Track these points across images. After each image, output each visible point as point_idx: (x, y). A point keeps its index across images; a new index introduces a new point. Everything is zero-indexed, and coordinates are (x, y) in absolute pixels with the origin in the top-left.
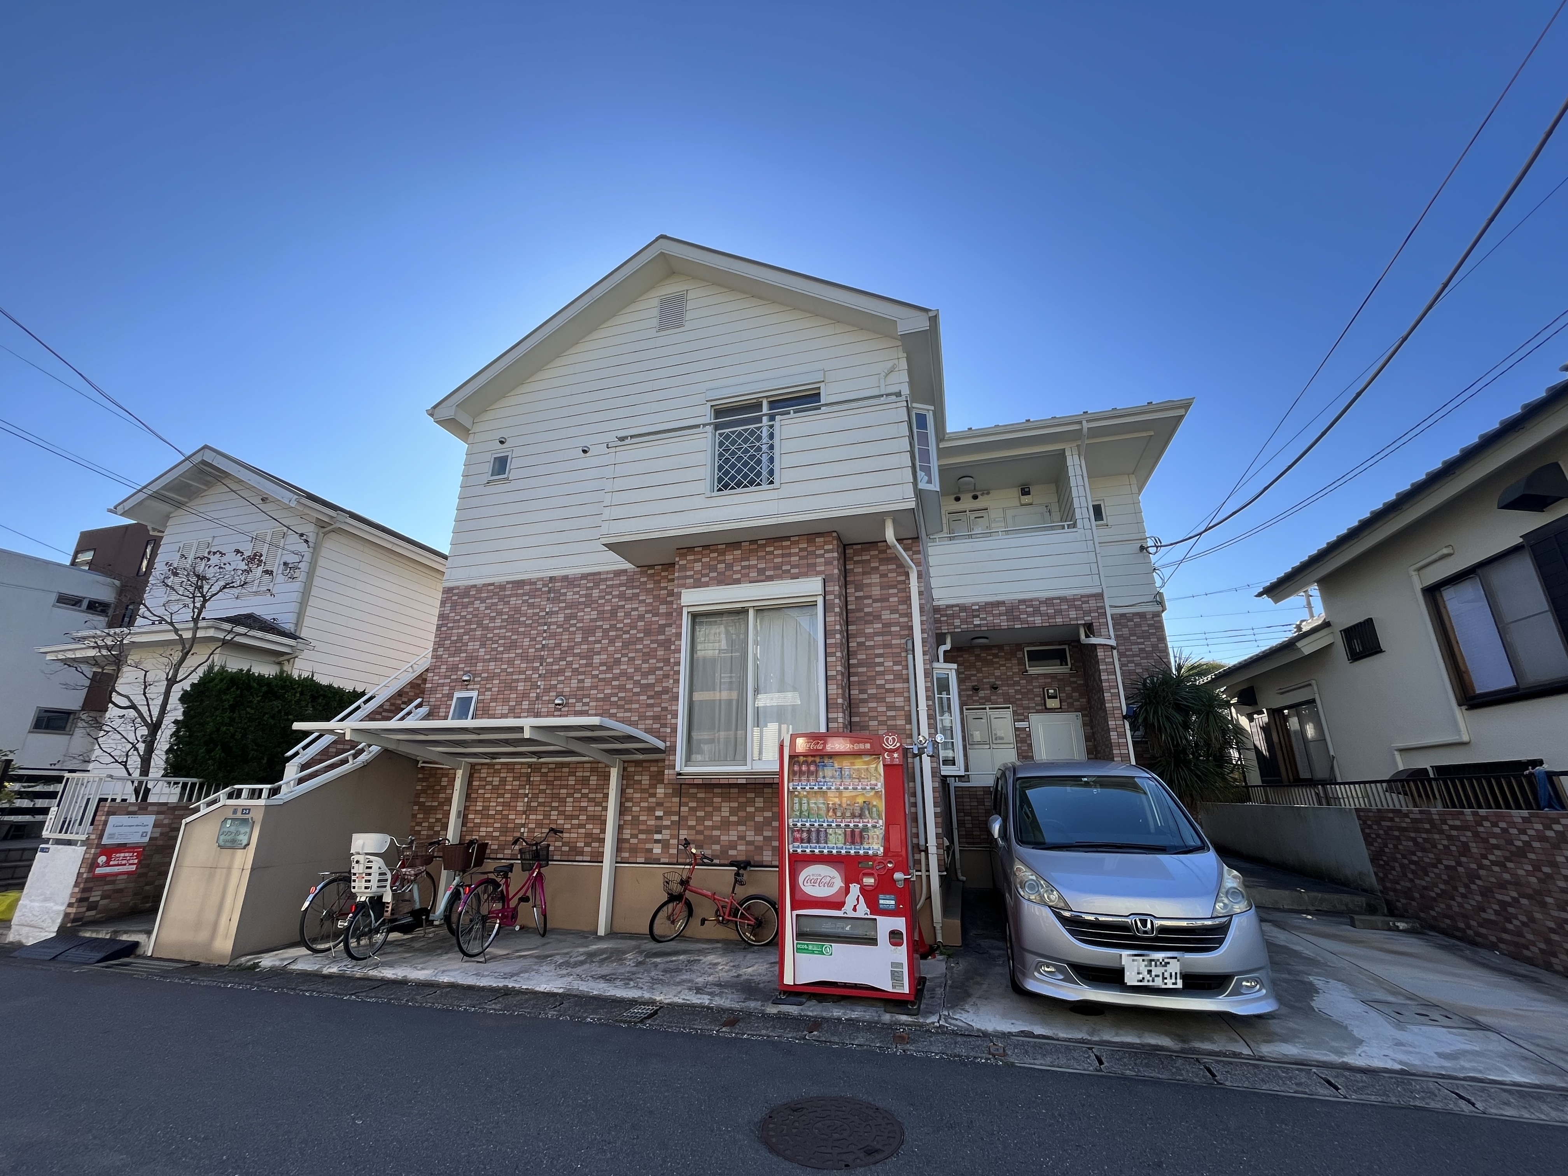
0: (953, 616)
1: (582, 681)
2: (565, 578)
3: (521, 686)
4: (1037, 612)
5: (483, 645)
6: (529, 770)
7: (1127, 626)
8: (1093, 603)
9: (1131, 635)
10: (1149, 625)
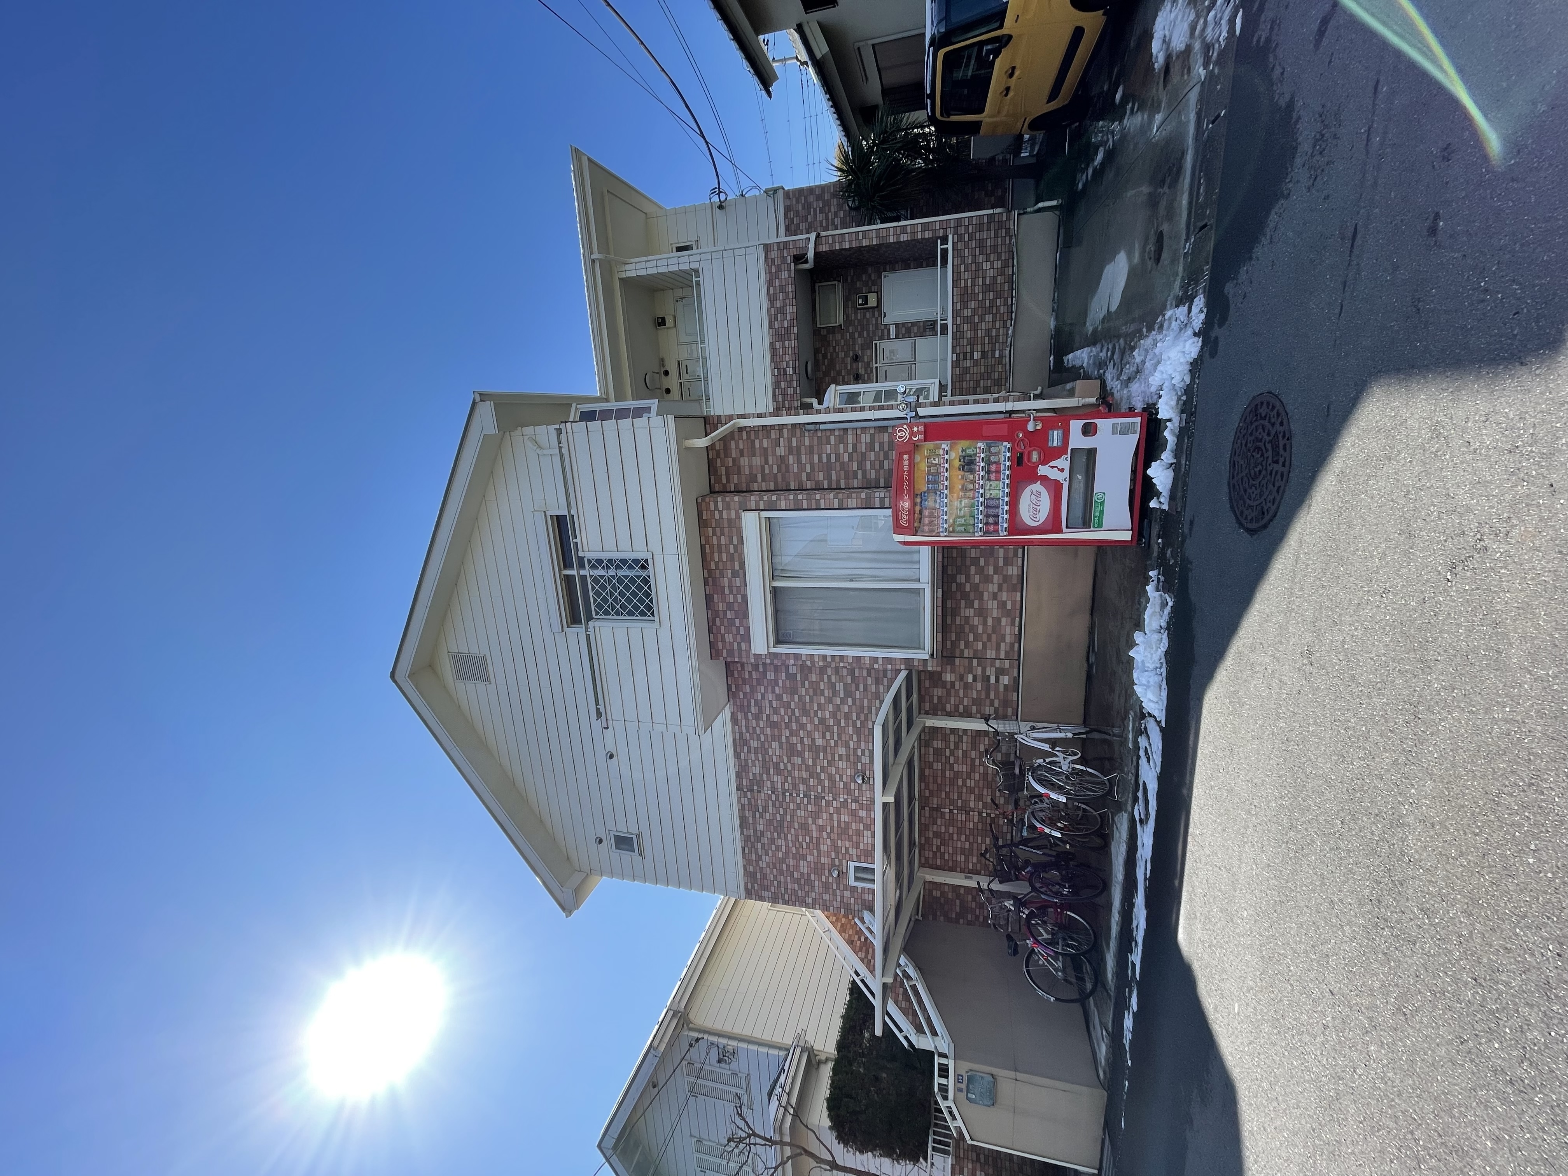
0: (784, 395)
1: (840, 756)
2: (738, 775)
3: (845, 818)
4: (781, 310)
5: (804, 857)
6: (927, 808)
7: (798, 225)
8: (774, 254)
9: (806, 220)
10: (798, 202)
